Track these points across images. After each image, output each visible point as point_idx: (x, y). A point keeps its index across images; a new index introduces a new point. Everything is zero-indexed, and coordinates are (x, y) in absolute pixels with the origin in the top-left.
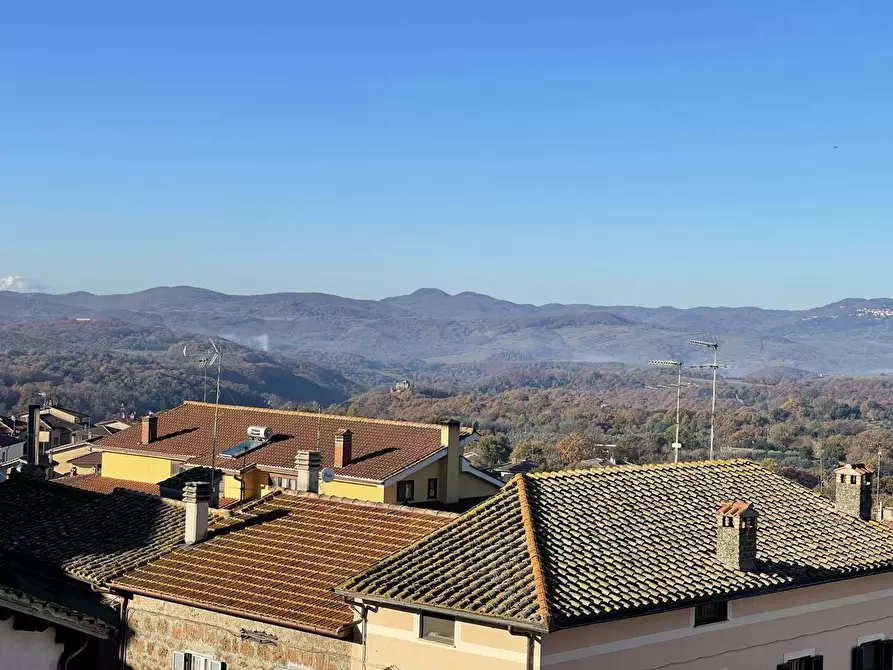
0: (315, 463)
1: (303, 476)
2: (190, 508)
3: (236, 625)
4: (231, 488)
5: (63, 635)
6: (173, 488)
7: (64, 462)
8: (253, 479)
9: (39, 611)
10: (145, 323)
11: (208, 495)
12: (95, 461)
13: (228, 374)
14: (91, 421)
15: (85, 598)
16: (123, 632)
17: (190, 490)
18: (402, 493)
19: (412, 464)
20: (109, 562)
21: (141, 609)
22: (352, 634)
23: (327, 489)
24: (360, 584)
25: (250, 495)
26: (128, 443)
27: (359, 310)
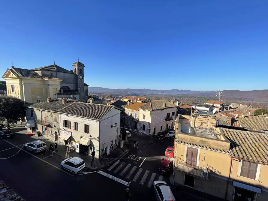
0: (137, 100)
1: (136, 101)
2: (129, 102)
3: (132, 110)
4: (131, 101)
5: (121, 110)
6: (128, 101)
7: (121, 100)
8: (133, 101)
9: (119, 109)
10: (126, 91)
11: (130, 102)
12: (123, 100)
13: (131, 94)
14: (123, 97)
15: (122, 108)
16: (125, 110)
17: (129, 101)
18: (143, 102)
19: (143, 100)
20: (124, 106)
21: (126, 109)
22: (139, 111)
23: (137, 101)
24: (140, 107)
25: (133, 102)
26: (125, 98)
27: (140, 90)
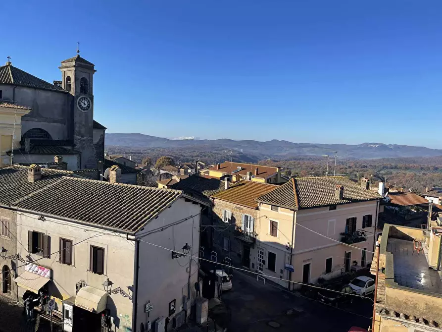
0: (251, 174)
1: (248, 177)
2: (226, 182)
3: (234, 205)
4: (234, 179)
5: (202, 205)
6: (223, 178)
7: (202, 172)
8: (238, 177)
9: (197, 201)
10: (218, 146)
11: (229, 180)
12: (208, 172)
13: (233, 156)
14: (208, 165)
15: (206, 199)
16: (213, 205)
17: (226, 179)
18: (268, 181)
19: (271, 175)
20: (211, 192)
21: (216, 201)
22: (257, 209)
23: (253, 180)
24: (259, 199)
25: (238, 180)
26: (214, 169)
27: (261, 144)
